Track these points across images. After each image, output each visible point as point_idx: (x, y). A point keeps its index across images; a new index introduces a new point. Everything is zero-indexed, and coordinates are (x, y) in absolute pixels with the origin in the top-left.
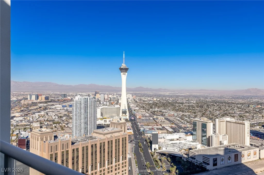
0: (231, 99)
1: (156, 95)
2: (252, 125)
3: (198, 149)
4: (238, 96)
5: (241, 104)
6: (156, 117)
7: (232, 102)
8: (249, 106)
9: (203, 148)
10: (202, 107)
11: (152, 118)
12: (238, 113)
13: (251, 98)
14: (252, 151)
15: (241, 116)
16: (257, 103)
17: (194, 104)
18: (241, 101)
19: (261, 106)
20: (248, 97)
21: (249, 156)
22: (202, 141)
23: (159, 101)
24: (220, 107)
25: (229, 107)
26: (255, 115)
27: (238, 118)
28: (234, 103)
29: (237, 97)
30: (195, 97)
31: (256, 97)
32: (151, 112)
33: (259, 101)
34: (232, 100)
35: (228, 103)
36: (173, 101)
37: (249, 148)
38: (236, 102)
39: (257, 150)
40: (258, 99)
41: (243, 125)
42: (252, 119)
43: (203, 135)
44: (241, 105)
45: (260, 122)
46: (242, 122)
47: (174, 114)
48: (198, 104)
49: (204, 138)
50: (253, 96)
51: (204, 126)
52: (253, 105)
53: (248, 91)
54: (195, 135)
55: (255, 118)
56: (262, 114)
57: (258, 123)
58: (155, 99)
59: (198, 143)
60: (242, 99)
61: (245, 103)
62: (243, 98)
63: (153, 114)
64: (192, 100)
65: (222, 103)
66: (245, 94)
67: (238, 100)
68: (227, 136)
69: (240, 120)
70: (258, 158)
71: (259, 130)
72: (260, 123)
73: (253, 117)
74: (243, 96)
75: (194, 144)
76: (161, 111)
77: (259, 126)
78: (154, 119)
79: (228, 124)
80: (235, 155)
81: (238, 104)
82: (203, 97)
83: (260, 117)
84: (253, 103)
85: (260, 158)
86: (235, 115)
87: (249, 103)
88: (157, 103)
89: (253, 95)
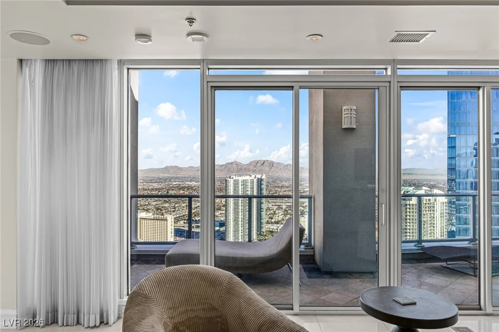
0: (142, 182)
2: (177, 220)
4: (151, 178)
7: (143, 188)
8: (168, 193)
12: (154, 203)
13: (170, 181)
15: (158, 209)
16: (178, 187)
18: (156, 185)
19: (183, 192)
20: (165, 180)
26: (176, 205)
27: (154, 212)
28: (146, 190)
29: (151, 180)
31: (177, 178)
33: (180, 184)
34: (144, 185)
38: (150, 188)
40: (179, 182)
41: (165, 221)
42: (174, 211)
44: (157, 192)
45: (184, 214)
46: (163, 218)
50: (172, 178)
52: (173, 190)
53: (166, 169)
55: (177, 209)
56: (185, 203)
57: (181, 216)
60: (158, 182)
61: (162, 189)
62: (159, 180)
66: (162, 175)
67: (152, 184)
69: (157, 214)
71: (184, 227)
72: (183, 216)
73: (175, 208)
74: (158, 178)
77: (184, 221)
79: (143, 223)
81: (153, 190)
83: (183, 207)
84: (173, 187)
86: (149, 207)
87: (167, 188)
89: (172, 176)
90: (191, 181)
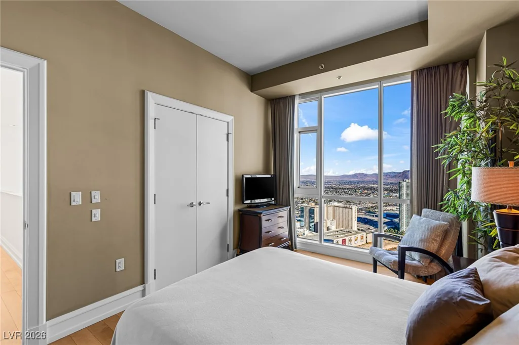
0: (338, 184)
2: (359, 210)
3: (306, 235)
4: (345, 182)
5: (348, 189)
7: (339, 188)
8: (356, 191)
9: (311, 234)
13: (358, 183)
14: (359, 236)
16: (363, 188)
18: (348, 186)
19: (367, 191)
20: (355, 183)
21: (356, 240)
22: (310, 227)
24: (327, 193)
25: (336, 192)
27: (345, 203)
28: (341, 189)
31: (363, 182)
33: (365, 186)
34: (339, 186)
35: (336, 189)
37: (357, 233)
38: (343, 188)
39: (364, 234)
40: (365, 184)
41: (351, 209)
42: (359, 204)
43: (311, 221)
45: (366, 206)
46: (349, 207)
49: (312, 224)
50: (359, 181)
51: (312, 211)
52: (360, 190)
53: (355, 175)
55: (361, 202)
57: (364, 208)
59: (306, 229)
61: (352, 189)
62: (350, 183)
65: (329, 188)
66: (352, 180)
67: (345, 185)
68: (335, 221)
70: (365, 243)
74: (350, 181)
75: (302, 230)
79: (336, 209)
80: (343, 240)
81: (345, 189)
84: (360, 188)
85: (367, 242)
86: (342, 200)
87: (356, 188)
90: (374, 184)
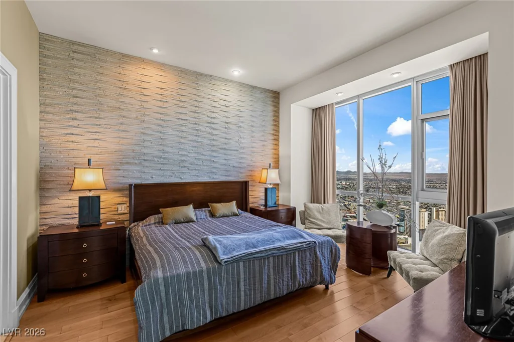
1: (344, 179)
6: (347, 203)
10: (406, 193)
11: (343, 205)
17: (394, 189)
23: (349, 185)
30: (395, 180)
32: (341, 198)
36: (366, 185)
47: (369, 201)
48: (399, 188)
54: (403, 226)
58: (344, 183)
63: (344, 199)
64: (390, 185)
76: (353, 197)
78: (345, 205)
82: (404, 181)
88: (346, 188)
